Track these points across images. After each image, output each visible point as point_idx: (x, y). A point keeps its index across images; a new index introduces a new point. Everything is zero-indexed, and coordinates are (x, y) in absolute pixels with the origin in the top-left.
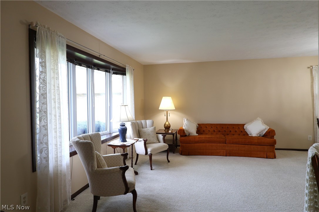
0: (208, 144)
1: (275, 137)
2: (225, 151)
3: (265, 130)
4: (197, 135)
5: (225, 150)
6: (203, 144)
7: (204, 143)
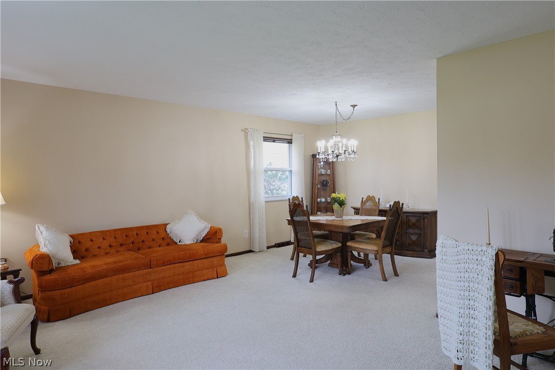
0: (114, 278)
1: (223, 241)
2: (150, 283)
3: (203, 230)
4: (78, 261)
5: (149, 281)
6: (104, 279)
7: (106, 277)
